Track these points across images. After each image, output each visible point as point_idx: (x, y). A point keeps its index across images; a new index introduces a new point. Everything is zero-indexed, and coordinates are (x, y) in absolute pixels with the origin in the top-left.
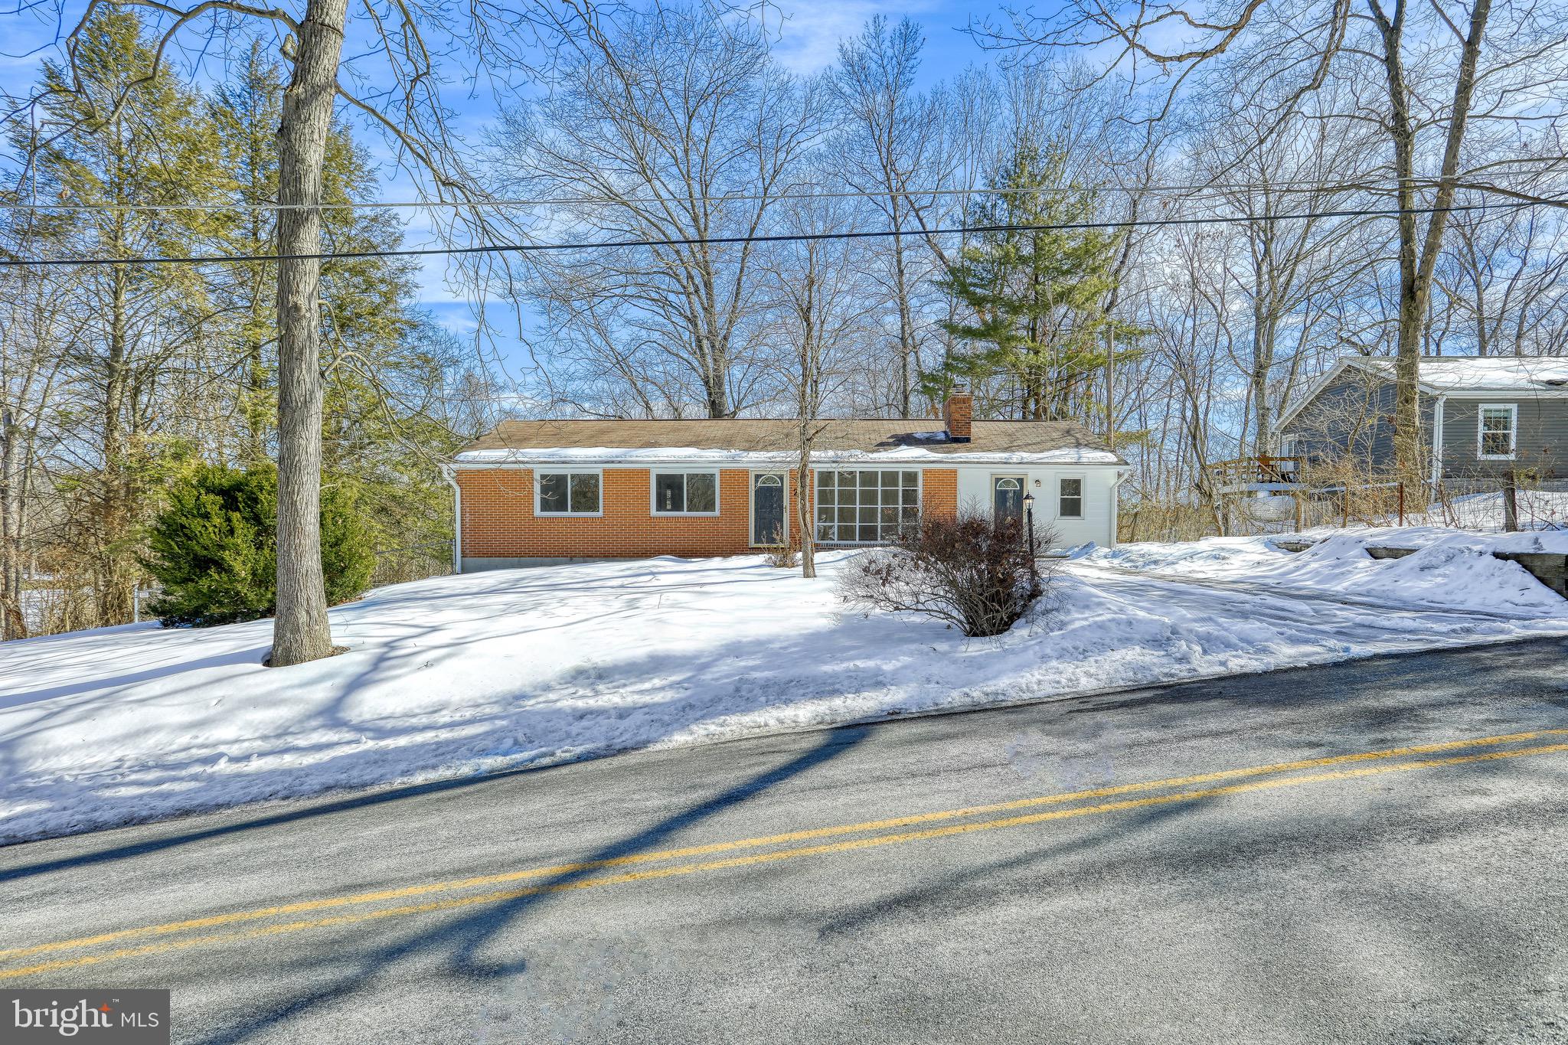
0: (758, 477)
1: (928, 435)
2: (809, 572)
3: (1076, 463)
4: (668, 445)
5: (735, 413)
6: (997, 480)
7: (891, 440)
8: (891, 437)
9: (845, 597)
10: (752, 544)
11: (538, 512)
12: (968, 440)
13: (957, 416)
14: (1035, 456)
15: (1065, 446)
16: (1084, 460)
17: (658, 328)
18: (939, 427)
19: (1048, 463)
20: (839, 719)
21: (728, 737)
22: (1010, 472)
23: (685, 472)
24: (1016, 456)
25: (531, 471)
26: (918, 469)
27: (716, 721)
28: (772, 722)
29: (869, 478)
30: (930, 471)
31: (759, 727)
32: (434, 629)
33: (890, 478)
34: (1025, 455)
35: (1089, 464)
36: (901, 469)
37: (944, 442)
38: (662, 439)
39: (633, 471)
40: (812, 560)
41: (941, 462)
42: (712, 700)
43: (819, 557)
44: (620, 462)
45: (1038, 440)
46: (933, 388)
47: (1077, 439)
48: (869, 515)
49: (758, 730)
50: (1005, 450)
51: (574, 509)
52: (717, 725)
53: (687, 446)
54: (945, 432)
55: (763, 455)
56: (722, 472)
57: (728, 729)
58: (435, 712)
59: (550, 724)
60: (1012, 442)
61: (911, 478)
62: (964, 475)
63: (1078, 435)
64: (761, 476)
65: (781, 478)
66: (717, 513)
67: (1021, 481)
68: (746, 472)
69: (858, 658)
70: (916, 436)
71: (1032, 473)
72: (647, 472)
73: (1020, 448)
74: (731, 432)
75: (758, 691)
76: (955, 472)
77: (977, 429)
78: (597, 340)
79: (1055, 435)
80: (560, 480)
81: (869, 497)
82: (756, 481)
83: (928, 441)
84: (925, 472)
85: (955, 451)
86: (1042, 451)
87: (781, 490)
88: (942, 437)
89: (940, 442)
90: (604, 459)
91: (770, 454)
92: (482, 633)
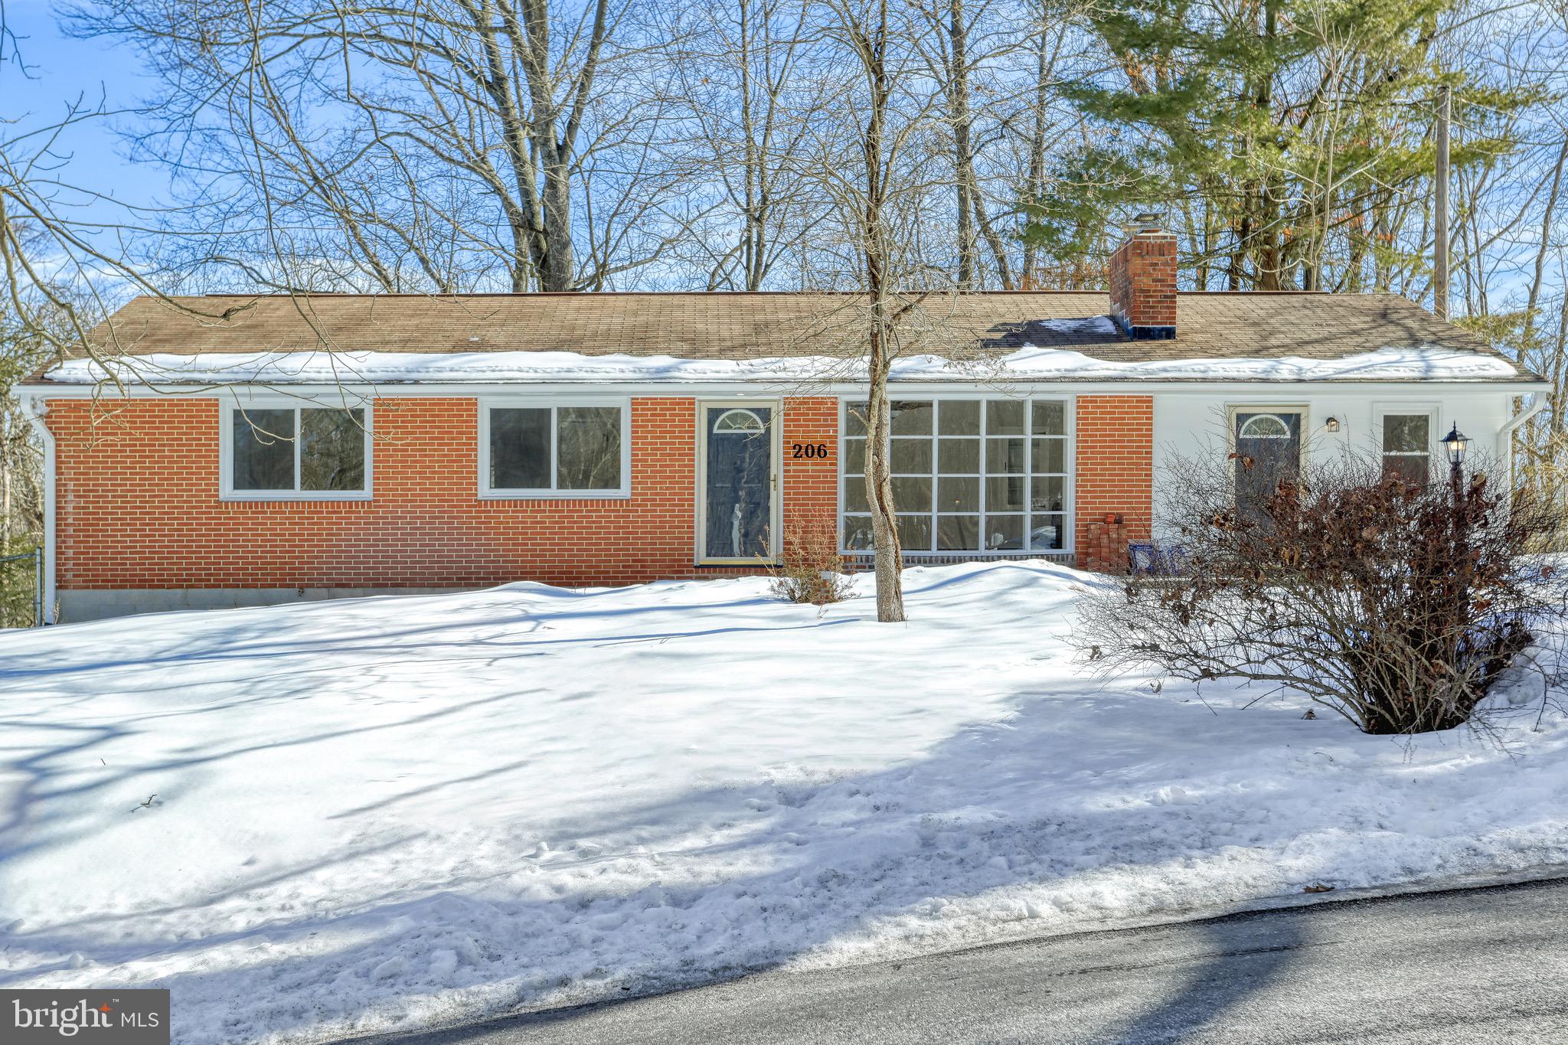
0: (714, 414)
1: (1073, 325)
2: (889, 607)
3: (1424, 380)
4: (507, 347)
5: (595, 279)
6: (1241, 418)
7: (998, 336)
8: (994, 330)
9: (1095, 649)
10: (701, 557)
11: (227, 490)
12: (1170, 334)
13: (1145, 282)
14: (1328, 367)
15: (1388, 344)
16: (1439, 373)
17: (396, 106)
18: (1097, 307)
19: (1360, 381)
20: (1197, 903)
21: (956, 941)
22: (1268, 401)
23: (553, 404)
24: (1289, 366)
25: (214, 405)
26: (1067, 394)
27: (918, 907)
28: (1045, 909)
29: (960, 415)
30: (1093, 400)
31: (1019, 919)
32: (112, 733)
33: (1005, 414)
34: (1307, 364)
35: (1454, 381)
36: (1030, 397)
37: (1118, 339)
38: (494, 335)
39: (438, 402)
40: (898, 583)
41: (1124, 379)
42: (878, 866)
43: (911, 578)
44: (416, 382)
45: (1324, 332)
46: (1049, 227)
47: (1408, 329)
48: (958, 494)
49: (1017, 927)
50: (1256, 353)
51: (307, 485)
52: (921, 916)
53: (555, 349)
54: (1112, 318)
55: (726, 367)
56: (635, 402)
57: (950, 924)
58: (211, 901)
59: (521, 920)
60: (1264, 338)
61: (1049, 415)
62: (1168, 406)
63: (1409, 323)
64: (723, 411)
65: (765, 414)
66: (625, 491)
67: (1294, 421)
68: (687, 404)
69: (1159, 778)
70: (1051, 325)
71: (1317, 405)
72: (469, 405)
73: (1288, 349)
74: (641, 319)
75: (975, 844)
76: (1148, 401)
77: (1189, 313)
78: (270, 134)
79: (1358, 322)
80: (280, 420)
81: (959, 456)
82: (711, 424)
83: (1081, 337)
84: (1083, 402)
85: (1147, 356)
86: (1338, 356)
87: (764, 441)
88: (1109, 327)
89: (1106, 338)
90: (380, 375)
91: (744, 365)
92: (235, 739)
